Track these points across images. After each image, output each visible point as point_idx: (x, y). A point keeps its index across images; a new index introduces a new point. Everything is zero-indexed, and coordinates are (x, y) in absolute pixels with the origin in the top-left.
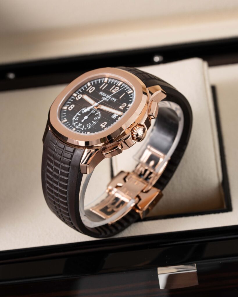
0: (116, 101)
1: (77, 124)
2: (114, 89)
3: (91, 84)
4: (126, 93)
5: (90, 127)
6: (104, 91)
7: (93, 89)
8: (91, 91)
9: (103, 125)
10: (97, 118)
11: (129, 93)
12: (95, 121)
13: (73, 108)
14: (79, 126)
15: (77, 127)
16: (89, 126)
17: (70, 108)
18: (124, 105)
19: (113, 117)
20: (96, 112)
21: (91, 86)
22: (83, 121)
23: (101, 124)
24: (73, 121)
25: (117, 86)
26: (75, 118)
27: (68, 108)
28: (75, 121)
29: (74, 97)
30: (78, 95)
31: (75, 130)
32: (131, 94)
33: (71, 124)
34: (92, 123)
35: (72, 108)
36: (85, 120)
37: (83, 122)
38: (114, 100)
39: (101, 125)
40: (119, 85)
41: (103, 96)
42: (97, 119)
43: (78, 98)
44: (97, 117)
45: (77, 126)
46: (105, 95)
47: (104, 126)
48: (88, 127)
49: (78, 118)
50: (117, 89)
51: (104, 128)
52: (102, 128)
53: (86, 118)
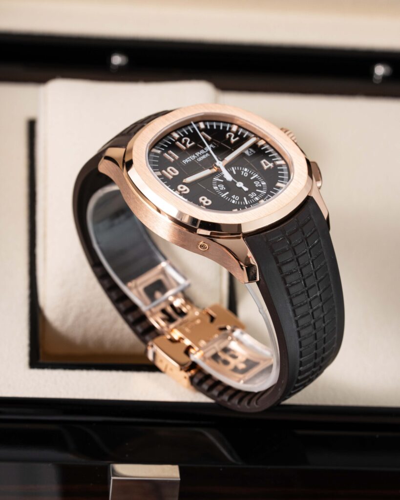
2: (185, 144)
9: (266, 165)
12: (251, 175)
13: (208, 199)
17: (207, 202)
22: (246, 189)
24: (240, 203)
26: (235, 199)
27: (204, 205)
28: (242, 200)
35: (206, 199)
42: (248, 173)
46: (194, 156)
47: (271, 165)
48: (262, 185)
49: (234, 196)
50: (186, 141)
51: (275, 166)
52: (273, 168)
53: (240, 184)
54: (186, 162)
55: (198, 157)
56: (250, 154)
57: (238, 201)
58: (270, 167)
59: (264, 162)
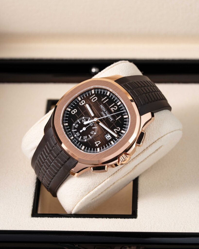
0: (112, 121)
1: (76, 132)
2: (113, 107)
3: (95, 92)
4: (122, 116)
5: (85, 140)
6: (105, 105)
7: (96, 99)
8: (94, 100)
10: (94, 133)
11: (125, 117)
12: (91, 135)
14: (77, 135)
15: (75, 136)
16: (86, 139)
17: (73, 112)
18: (118, 129)
19: (107, 137)
20: (93, 126)
21: (94, 95)
22: (81, 131)
25: (116, 105)
26: (75, 125)
27: (71, 111)
29: (78, 100)
30: (82, 100)
31: (73, 139)
32: (126, 118)
33: (71, 131)
34: (88, 137)
35: (75, 112)
36: (83, 131)
38: (110, 120)
39: (96, 143)
40: (118, 104)
41: (103, 111)
42: (93, 134)
43: (81, 104)
44: (94, 132)
45: (76, 134)
47: (97, 145)
48: (85, 139)
49: (78, 126)
50: (115, 108)
53: (84, 129)
55: (104, 112)
57: (74, 127)
58: (96, 145)
59: (99, 142)
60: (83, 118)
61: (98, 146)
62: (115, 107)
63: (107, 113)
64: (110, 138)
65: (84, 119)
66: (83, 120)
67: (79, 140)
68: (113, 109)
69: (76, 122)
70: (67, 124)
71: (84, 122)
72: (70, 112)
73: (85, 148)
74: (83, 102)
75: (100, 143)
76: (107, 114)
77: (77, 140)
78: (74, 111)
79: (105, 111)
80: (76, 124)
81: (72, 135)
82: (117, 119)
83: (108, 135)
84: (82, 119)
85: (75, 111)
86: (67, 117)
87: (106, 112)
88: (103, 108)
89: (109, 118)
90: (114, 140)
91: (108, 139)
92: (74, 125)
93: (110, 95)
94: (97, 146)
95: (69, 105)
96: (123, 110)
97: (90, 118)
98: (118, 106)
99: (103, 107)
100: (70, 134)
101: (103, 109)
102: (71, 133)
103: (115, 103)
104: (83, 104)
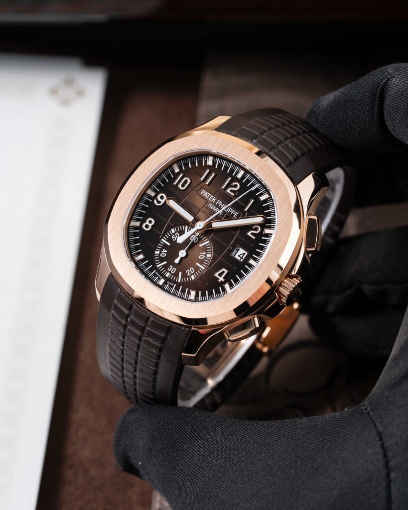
0: (238, 217)
1: (166, 267)
2: (229, 186)
3: (180, 167)
4: (257, 199)
5: (193, 277)
6: (209, 188)
7: (186, 181)
8: (183, 186)
9: (220, 275)
10: (205, 255)
11: (262, 198)
12: (201, 262)
13: (152, 226)
14: (170, 272)
15: (168, 275)
16: (192, 274)
17: (147, 226)
18: (256, 229)
19: (237, 257)
20: (200, 240)
21: (181, 175)
22: (177, 261)
23: (214, 273)
24: (157, 259)
25: (234, 179)
26: (161, 253)
27: (141, 225)
28: (162, 260)
29: (149, 197)
30: (157, 193)
31: (165, 283)
32: (266, 201)
33: (154, 268)
34: (197, 268)
35: (150, 225)
36: (182, 258)
37: (177, 264)
39: (216, 275)
40: (239, 176)
42: (205, 259)
43: (159, 202)
44: (205, 253)
45: (167, 271)
47: (221, 279)
48: (190, 276)
49: (166, 251)
50: (235, 186)
51: (222, 284)
52: (218, 282)
53: (182, 253)
54: (203, 194)
55: (214, 204)
56: (239, 256)
57: (159, 256)
58: (219, 279)
59: (224, 272)
60: (173, 231)
61: (223, 280)
62: (233, 184)
63: (222, 204)
64: (244, 254)
65: (174, 234)
66: (175, 236)
67: (179, 281)
68: (231, 191)
69: (160, 246)
70: (141, 257)
71: (177, 239)
72: (140, 227)
73: (197, 295)
74: (162, 198)
75: (226, 271)
76: (221, 206)
77: (175, 282)
78: (147, 223)
79: (216, 201)
80: (162, 250)
81: (159, 276)
82: (246, 210)
83: (238, 250)
84: (171, 235)
85: (149, 223)
86: (136, 241)
87: (219, 202)
88: (210, 196)
89: (230, 213)
90: (254, 256)
91: (242, 258)
92: (157, 252)
93: (214, 163)
94: (221, 281)
95: (133, 215)
96: (253, 185)
97: (187, 227)
98: (240, 181)
99: (208, 195)
100: (156, 276)
101: (211, 198)
102: (156, 273)
103: (231, 176)
104: (163, 201)
